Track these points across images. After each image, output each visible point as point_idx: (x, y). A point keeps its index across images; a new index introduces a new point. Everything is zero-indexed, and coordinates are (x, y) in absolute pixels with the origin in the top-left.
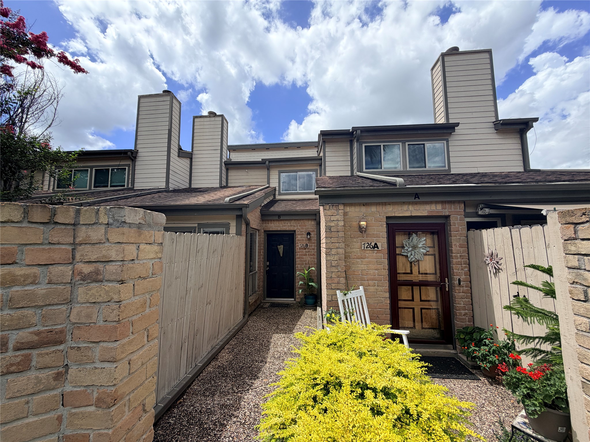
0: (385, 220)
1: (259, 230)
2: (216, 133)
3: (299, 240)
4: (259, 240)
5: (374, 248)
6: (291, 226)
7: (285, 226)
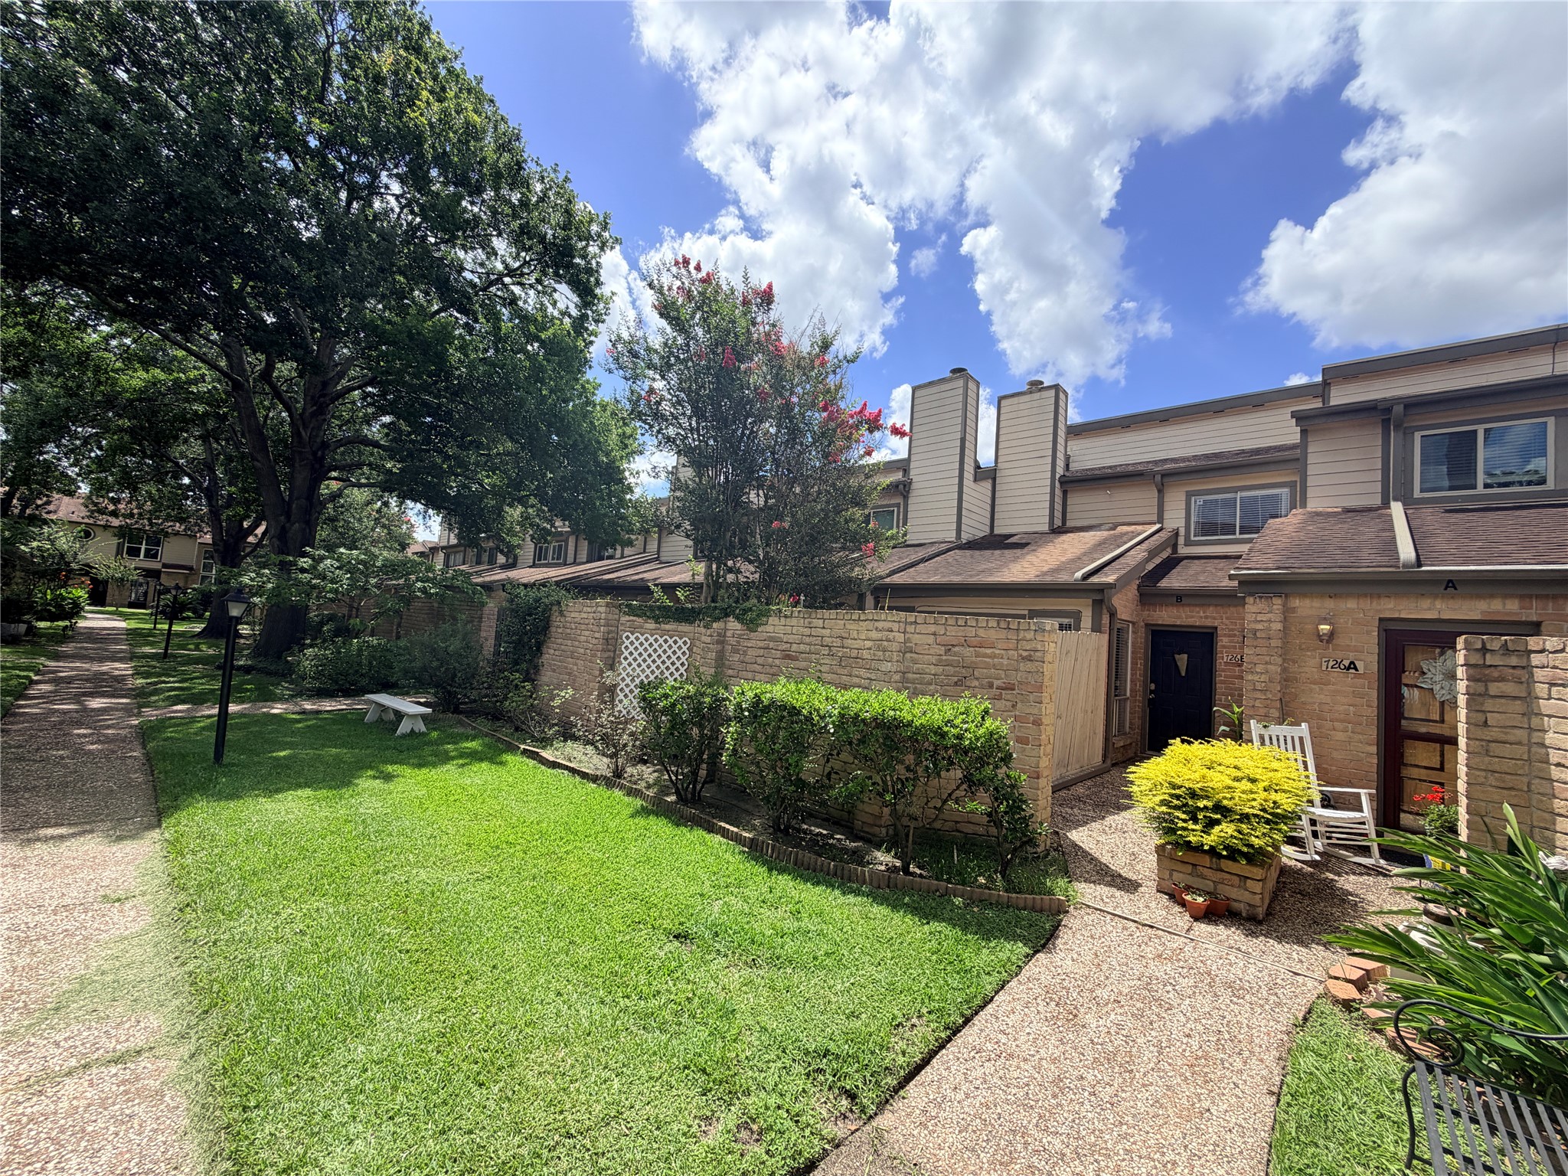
0: (1377, 624)
1: (1134, 623)
2: (1044, 424)
3: (1224, 647)
4: (1135, 643)
5: (1348, 668)
6: (1206, 617)
7: (1192, 617)
